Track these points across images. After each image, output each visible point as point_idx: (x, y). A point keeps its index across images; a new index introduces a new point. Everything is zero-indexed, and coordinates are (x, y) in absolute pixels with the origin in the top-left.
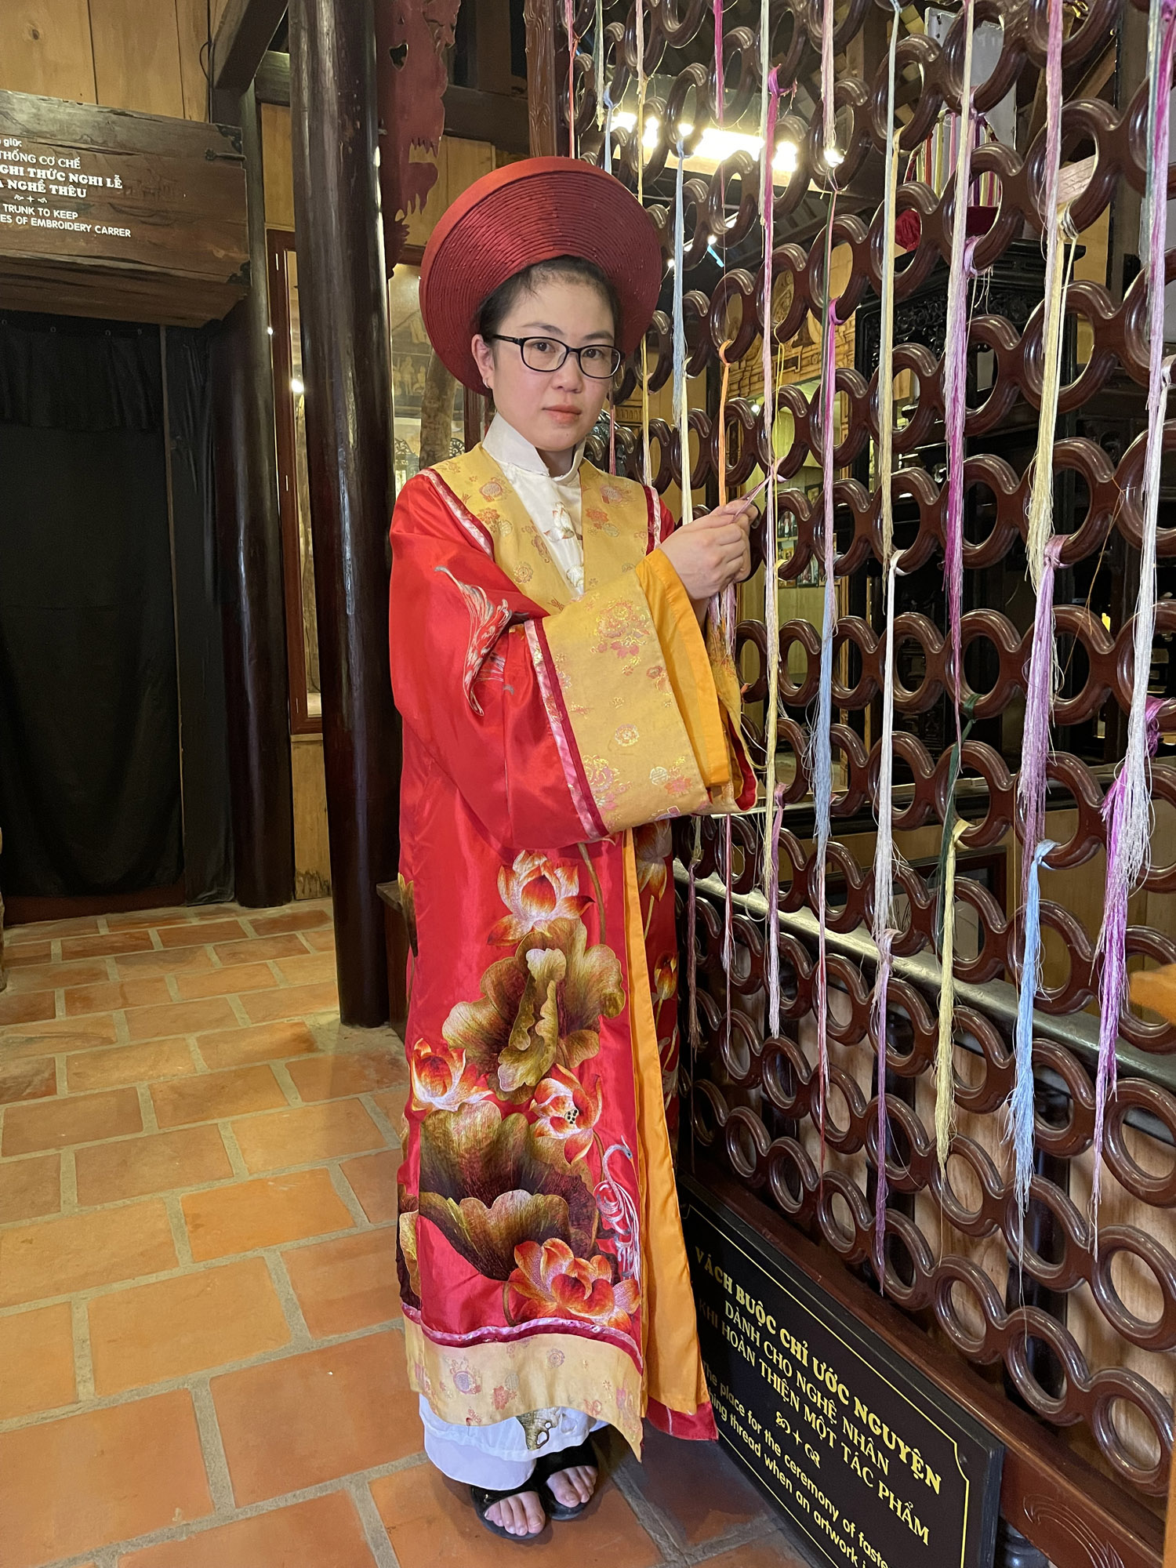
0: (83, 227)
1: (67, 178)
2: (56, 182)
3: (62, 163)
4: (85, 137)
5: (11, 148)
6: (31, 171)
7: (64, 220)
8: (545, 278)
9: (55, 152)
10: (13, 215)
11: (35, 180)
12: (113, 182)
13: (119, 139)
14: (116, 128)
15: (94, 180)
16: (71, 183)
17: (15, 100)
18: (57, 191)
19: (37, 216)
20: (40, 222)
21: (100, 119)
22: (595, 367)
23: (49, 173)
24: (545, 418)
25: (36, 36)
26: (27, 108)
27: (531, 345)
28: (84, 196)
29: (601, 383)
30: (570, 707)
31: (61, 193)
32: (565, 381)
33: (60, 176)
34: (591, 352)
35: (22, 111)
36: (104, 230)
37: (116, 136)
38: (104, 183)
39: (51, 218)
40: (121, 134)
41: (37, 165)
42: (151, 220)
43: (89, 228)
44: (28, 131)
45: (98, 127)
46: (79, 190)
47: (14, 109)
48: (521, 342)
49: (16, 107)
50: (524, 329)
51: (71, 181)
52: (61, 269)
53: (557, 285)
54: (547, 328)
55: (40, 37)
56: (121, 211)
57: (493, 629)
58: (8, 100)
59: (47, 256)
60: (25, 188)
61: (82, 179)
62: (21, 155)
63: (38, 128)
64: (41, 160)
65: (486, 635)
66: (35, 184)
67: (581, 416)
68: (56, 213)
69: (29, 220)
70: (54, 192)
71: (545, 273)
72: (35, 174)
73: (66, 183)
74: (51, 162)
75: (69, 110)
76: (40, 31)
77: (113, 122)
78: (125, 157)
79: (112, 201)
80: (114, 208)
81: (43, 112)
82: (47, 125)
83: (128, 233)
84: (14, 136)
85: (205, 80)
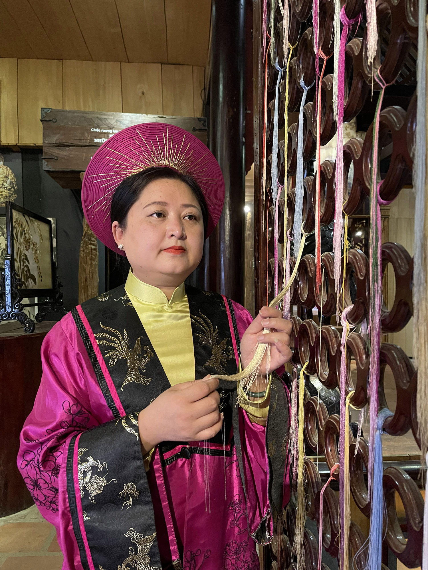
17: (124, 117)
26: (129, 119)
47: (123, 120)
55: (145, 94)
75: (143, 118)
81: (134, 119)
85: (202, 102)
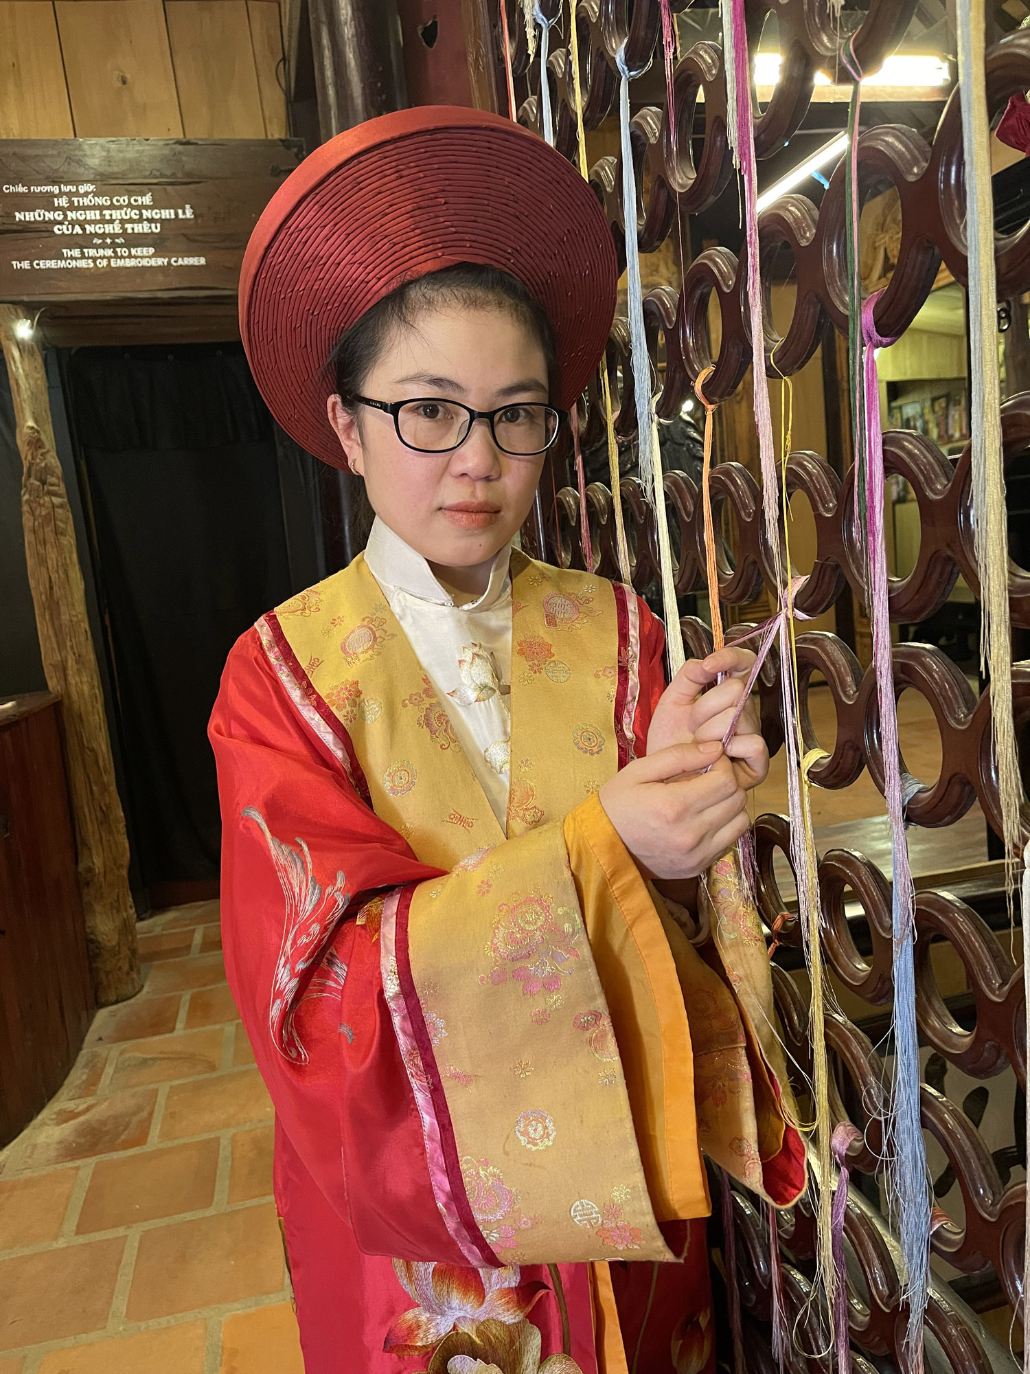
0: (160, 261)
1: (141, 214)
2: (131, 221)
3: (136, 201)
4: (154, 172)
5: (86, 194)
6: (107, 213)
7: (141, 257)
8: (430, 302)
9: (126, 190)
10: (94, 259)
11: (111, 221)
12: (184, 213)
13: (188, 167)
14: (184, 158)
15: (167, 214)
16: (145, 220)
17: (86, 147)
18: (133, 229)
19: (116, 257)
20: (121, 263)
21: (166, 151)
22: (519, 436)
23: (123, 212)
24: (442, 523)
25: (124, 82)
26: (98, 152)
27: (415, 410)
28: (158, 230)
29: (527, 461)
30: (445, 1069)
31: (136, 231)
32: (470, 465)
33: (134, 214)
34: (512, 413)
35: (93, 156)
36: (180, 262)
37: (183, 167)
38: (176, 214)
39: (130, 256)
40: (189, 164)
41: (112, 207)
42: (223, 245)
43: (166, 261)
44: (101, 174)
45: (165, 159)
46: (153, 225)
47: (85, 155)
48: (394, 409)
49: (88, 153)
50: (400, 386)
51: (145, 217)
52: (144, 305)
53: (449, 311)
54: (437, 382)
55: (128, 81)
56: (195, 241)
57: (315, 928)
58: (80, 147)
59: (129, 295)
60: (101, 231)
61: (155, 214)
62: (96, 198)
63: (110, 170)
64: (114, 200)
65: (304, 940)
66: (111, 225)
67: (502, 513)
68: (133, 251)
69: (109, 262)
70: (130, 231)
71: (429, 293)
72: (111, 215)
73: (140, 220)
74: (124, 201)
75: (138, 148)
76: (128, 76)
77: (180, 153)
78: (193, 187)
79: (186, 232)
80: (188, 239)
81: (113, 154)
82: (117, 166)
83: (202, 261)
84: (87, 182)
85: (283, 96)
